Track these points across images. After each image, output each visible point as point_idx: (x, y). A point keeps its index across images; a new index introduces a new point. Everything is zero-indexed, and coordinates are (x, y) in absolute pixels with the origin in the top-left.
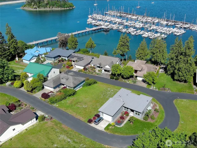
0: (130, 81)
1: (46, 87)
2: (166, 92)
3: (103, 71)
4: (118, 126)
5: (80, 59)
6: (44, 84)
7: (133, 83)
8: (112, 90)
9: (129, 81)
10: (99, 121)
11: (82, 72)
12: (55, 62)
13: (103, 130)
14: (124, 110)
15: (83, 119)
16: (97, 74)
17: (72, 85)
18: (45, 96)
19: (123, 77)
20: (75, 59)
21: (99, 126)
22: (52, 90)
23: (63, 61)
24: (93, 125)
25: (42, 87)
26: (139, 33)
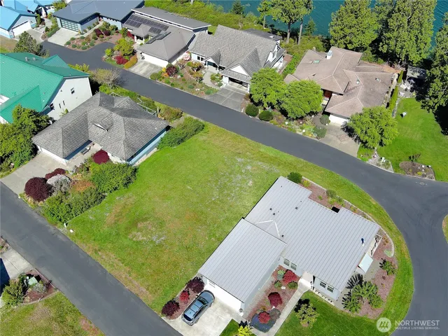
0: (305, 130)
1: (43, 151)
2: (420, 180)
3: (225, 80)
4: (262, 334)
5: (159, 31)
7: (315, 135)
8: (249, 168)
9: (302, 128)
11: (163, 83)
12: (85, 35)
14: (283, 264)
15: (147, 297)
16: (208, 93)
18: (38, 188)
19: (284, 113)
20: (142, 30)
21: (198, 331)
22: (62, 162)
23: (108, 34)
25: (29, 149)
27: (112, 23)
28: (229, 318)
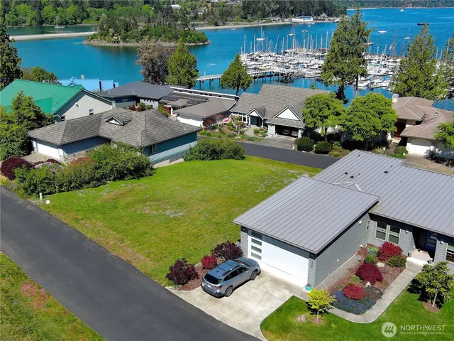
1: (40, 150)
3: (272, 130)
4: (351, 317)
5: (197, 102)
6: (32, 134)
10: (234, 274)
16: (250, 140)
17: (138, 140)
20: (179, 103)
21: (229, 306)
23: (142, 110)
24: (196, 297)
27: (148, 103)
28: (287, 295)
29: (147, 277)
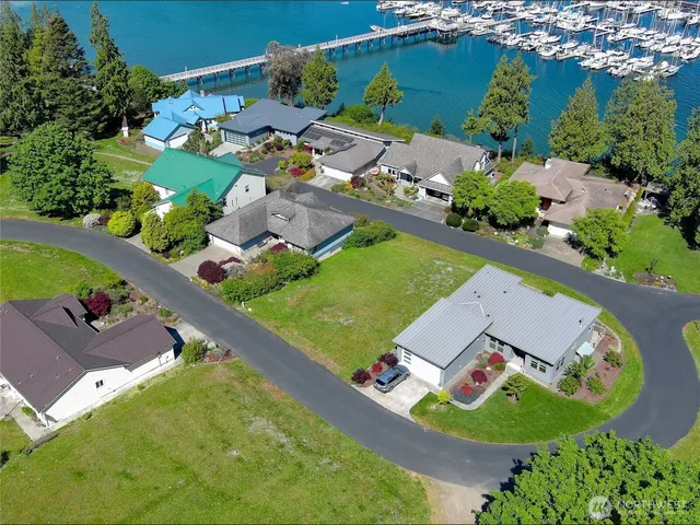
0: (519, 240)
1: (216, 242)
2: (657, 290)
3: (422, 192)
4: (463, 406)
5: (343, 144)
6: (209, 228)
7: (530, 246)
8: (450, 269)
9: (515, 239)
10: (394, 379)
11: (347, 195)
12: (253, 150)
13: (407, 414)
14: (488, 348)
15: (335, 368)
16: (401, 205)
17: (306, 242)
18: (212, 272)
19: (493, 222)
20: (322, 143)
21: (391, 399)
22: (236, 251)
23: (280, 148)
24: (370, 391)
25: (202, 238)
26: (571, 54)
27: (285, 137)
28: (426, 391)
29: (338, 378)
